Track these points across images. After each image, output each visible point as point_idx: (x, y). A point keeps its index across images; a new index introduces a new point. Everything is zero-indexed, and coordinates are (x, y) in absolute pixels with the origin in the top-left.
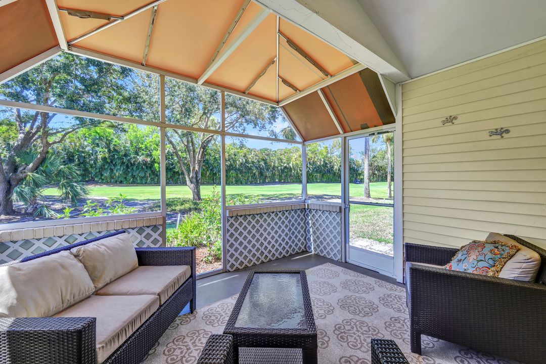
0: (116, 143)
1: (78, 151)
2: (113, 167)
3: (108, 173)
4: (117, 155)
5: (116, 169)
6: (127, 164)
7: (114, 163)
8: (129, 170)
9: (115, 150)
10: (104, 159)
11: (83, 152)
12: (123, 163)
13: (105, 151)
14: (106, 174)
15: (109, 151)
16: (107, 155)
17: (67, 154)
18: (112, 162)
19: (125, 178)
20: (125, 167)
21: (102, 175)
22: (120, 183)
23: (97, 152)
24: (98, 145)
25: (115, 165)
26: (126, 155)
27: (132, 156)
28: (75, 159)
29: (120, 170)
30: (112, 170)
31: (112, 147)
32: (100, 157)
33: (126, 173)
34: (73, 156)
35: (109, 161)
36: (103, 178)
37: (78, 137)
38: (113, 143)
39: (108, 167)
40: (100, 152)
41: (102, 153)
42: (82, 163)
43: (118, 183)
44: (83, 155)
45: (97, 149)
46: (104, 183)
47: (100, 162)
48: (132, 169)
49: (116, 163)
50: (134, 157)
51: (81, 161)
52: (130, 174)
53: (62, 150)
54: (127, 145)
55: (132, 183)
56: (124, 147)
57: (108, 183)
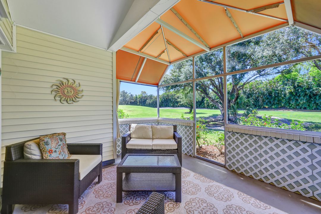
0: (299, 81)
1: (274, 90)
2: (298, 98)
3: (294, 102)
4: (301, 89)
5: (300, 99)
6: (310, 95)
7: (298, 95)
8: (312, 99)
9: (298, 86)
10: (291, 93)
11: (277, 90)
12: (306, 95)
13: (291, 88)
14: (293, 103)
15: (295, 87)
16: (292, 90)
17: (268, 93)
18: (296, 95)
19: (309, 105)
20: (308, 97)
21: (290, 104)
22: (304, 109)
23: (285, 89)
24: (286, 85)
25: (299, 96)
26: (308, 89)
27: (314, 88)
28: (272, 95)
29: (304, 100)
30: (297, 100)
31: (296, 84)
32: (287, 92)
33: (309, 101)
34: (272, 93)
35: (294, 94)
36: (290, 105)
37: (274, 82)
38: (297, 81)
39: (294, 98)
40: (287, 89)
41: (288, 89)
42: (277, 97)
43: (302, 109)
44: (277, 92)
45: (285, 87)
46: (291, 109)
47: (288, 95)
48: (315, 98)
49: (300, 95)
50: (316, 89)
51: (276, 96)
52: (313, 102)
53: (266, 90)
54: (310, 81)
55: (315, 109)
56: (306, 83)
57: (294, 109)
